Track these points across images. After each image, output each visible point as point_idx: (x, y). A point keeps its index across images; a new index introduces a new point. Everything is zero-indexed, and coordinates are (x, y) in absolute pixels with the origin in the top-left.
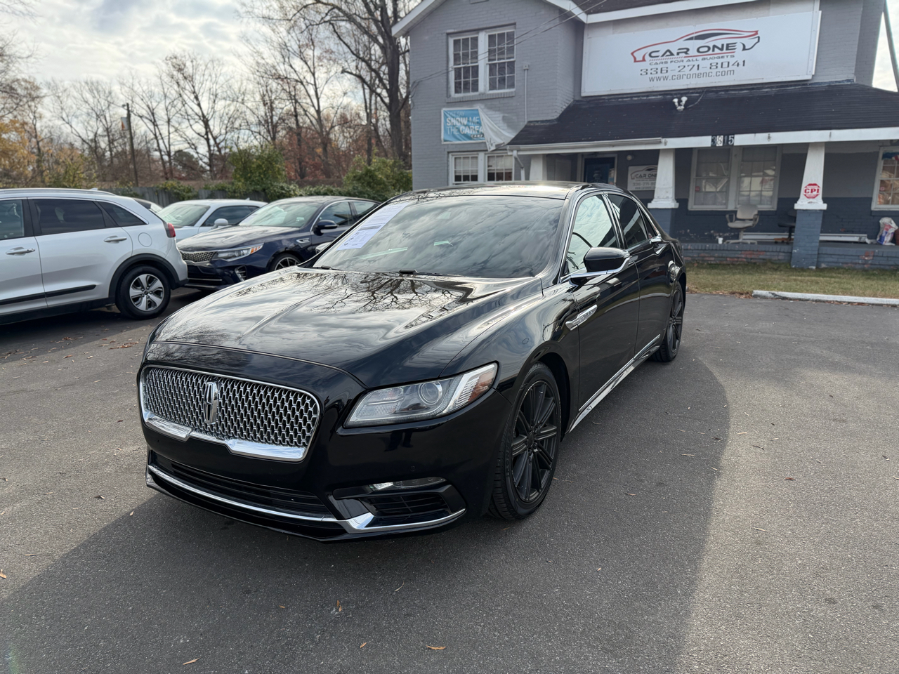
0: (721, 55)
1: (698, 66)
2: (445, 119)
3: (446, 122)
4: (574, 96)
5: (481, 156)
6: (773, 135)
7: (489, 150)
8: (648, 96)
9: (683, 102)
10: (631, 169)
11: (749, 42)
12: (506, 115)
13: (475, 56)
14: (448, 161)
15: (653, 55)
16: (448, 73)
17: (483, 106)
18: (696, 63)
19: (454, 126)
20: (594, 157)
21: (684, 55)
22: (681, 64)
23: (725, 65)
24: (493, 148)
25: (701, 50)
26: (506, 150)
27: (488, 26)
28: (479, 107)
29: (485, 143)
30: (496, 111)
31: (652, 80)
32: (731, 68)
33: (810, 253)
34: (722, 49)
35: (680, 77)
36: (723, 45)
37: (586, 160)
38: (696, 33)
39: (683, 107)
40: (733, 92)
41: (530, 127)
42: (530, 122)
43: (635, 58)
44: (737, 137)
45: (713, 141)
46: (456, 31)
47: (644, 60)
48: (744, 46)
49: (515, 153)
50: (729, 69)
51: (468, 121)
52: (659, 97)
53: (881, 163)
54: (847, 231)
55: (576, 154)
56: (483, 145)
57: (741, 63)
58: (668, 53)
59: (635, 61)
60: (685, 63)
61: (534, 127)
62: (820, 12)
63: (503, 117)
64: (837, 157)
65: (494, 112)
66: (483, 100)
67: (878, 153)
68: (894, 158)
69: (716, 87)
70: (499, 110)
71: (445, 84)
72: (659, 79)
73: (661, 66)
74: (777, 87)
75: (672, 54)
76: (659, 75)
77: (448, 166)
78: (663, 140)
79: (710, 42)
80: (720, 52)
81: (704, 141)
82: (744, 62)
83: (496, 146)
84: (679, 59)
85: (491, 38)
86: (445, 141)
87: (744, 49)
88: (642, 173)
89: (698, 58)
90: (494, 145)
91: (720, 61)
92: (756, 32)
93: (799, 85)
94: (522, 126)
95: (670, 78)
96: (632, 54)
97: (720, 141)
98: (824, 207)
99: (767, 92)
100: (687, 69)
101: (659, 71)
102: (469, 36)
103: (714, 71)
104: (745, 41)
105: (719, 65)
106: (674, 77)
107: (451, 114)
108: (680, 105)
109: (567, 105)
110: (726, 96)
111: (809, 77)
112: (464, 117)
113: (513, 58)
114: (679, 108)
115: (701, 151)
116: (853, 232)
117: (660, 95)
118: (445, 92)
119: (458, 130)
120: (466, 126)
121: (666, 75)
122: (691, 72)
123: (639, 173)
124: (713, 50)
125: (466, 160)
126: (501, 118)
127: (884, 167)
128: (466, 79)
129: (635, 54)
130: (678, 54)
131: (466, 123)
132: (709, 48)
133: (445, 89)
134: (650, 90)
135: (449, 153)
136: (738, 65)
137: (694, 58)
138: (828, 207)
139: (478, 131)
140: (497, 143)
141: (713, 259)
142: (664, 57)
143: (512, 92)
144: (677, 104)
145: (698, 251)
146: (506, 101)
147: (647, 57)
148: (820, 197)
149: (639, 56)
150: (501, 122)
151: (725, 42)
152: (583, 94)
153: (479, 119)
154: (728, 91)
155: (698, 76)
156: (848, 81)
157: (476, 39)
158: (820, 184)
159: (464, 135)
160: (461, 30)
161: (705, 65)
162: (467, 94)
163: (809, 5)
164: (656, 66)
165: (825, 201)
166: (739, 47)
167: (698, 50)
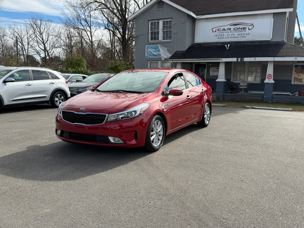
0: (241, 31)
1: (234, 34)
3: (147, 50)
4: (192, 43)
5: (159, 62)
6: (256, 58)
7: (162, 60)
8: (217, 44)
9: (229, 46)
10: (211, 68)
11: (250, 27)
12: (168, 49)
13: (158, 28)
14: (148, 63)
15: (219, 30)
16: (148, 34)
17: (160, 45)
18: (233, 33)
19: (150, 51)
20: (199, 64)
21: (229, 30)
23: (243, 34)
24: (163, 60)
25: (235, 29)
26: (168, 60)
27: (163, 18)
28: (159, 45)
29: (161, 58)
30: (165, 47)
31: (218, 38)
32: (245, 35)
33: (269, 97)
34: (242, 29)
35: (228, 38)
36: (242, 28)
37: (196, 65)
38: (233, 23)
39: (228, 48)
40: (246, 43)
41: (176, 53)
42: (176, 51)
44: (245, 58)
45: (237, 59)
46: (152, 19)
47: (216, 31)
48: (249, 28)
49: (171, 61)
50: (244, 36)
51: (155, 50)
52: (221, 44)
53: (294, 69)
54: (284, 91)
55: (192, 63)
57: (248, 34)
58: (224, 30)
59: (213, 32)
60: (230, 33)
61: (178, 53)
62: (273, 19)
63: (167, 49)
64: (277, 66)
65: (164, 48)
66: (160, 43)
67: (293, 65)
68: (298, 67)
69: (240, 42)
70: (166, 47)
71: (147, 37)
72: (221, 38)
73: (222, 34)
74: (260, 42)
75: (225, 30)
77: (147, 65)
78: (221, 59)
79: (238, 27)
80: (241, 30)
81: (235, 60)
82: (249, 33)
83: (165, 59)
84: (228, 32)
85: (164, 22)
86: (147, 56)
87: (249, 29)
88: (215, 70)
90: (164, 58)
91: (241, 33)
92: (253, 24)
93: (267, 42)
94: (174, 52)
96: (212, 29)
97: (239, 60)
98: (274, 82)
99: (256, 44)
100: (230, 35)
103: (239, 36)
104: (249, 27)
105: (241, 34)
106: (226, 38)
107: (149, 47)
108: (227, 47)
109: (189, 46)
110: (243, 45)
111: (270, 40)
112: (153, 48)
113: (171, 29)
114: (227, 48)
115: (235, 62)
116: (286, 91)
117: (221, 43)
118: (147, 40)
119: (152, 53)
120: (154, 52)
121: (223, 37)
122: (232, 36)
124: (239, 29)
125: (154, 63)
126: (166, 50)
128: (155, 36)
129: (213, 29)
130: (227, 30)
131: (154, 51)
132: (237, 29)
133: (147, 39)
134: (218, 42)
135: (148, 60)
136: (247, 35)
137: (233, 32)
139: (158, 54)
141: (238, 99)
142: (223, 31)
143: (170, 41)
144: (226, 47)
145: (233, 96)
146: (168, 44)
147: (217, 31)
149: (214, 30)
150: (167, 51)
151: (243, 27)
152: (195, 42)
153: (159, 49)
154: (244, 43)
155: (234, 37)
156: (283, 41)
157: (158, 23)
158: (272, 74)
159: (154, 55)
160: (153, 19)
161: (236, 34)
162: (155, 41)
163: (269, 16)
164: (220, 34)
165: (274, 80)
166: (247, 29)
167: (234, 29)
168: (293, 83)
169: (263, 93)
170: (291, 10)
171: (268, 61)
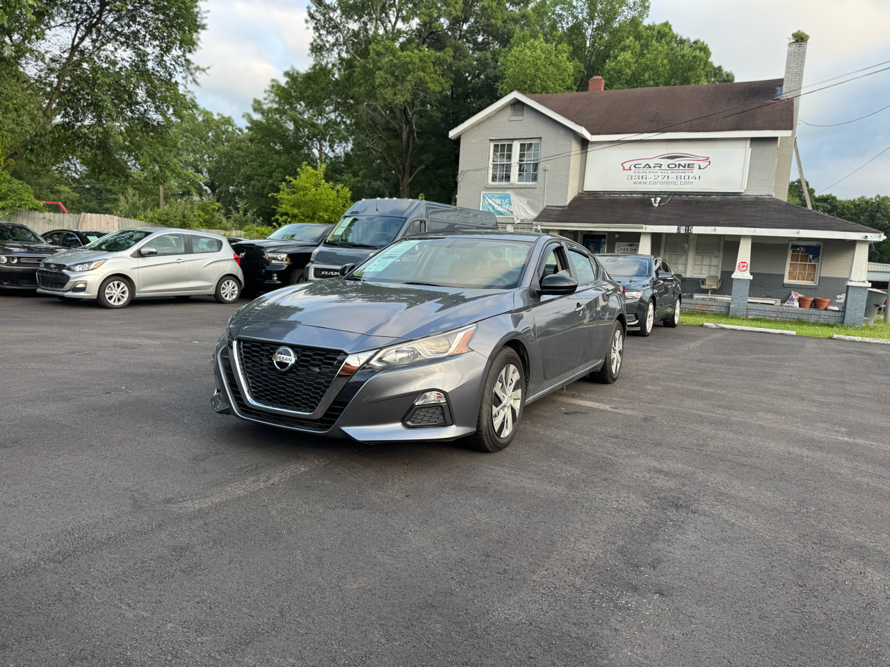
0: (684, 171)
1: (668, 177)
2: (484, 200)
4: (578, 190)
5: (509, 227)
6: (717, 228)
7: (515, 223)
8: (631, 194)
9: (658, 201)
10: (619, 244)
12: (530, 200)
13: (509, 157)
15: (637, 166)
16: (488, 168)
17: (513, 193)
18: (667, 175)
19: (490, 204)
20: (590, 233)
21: (658, 168)
22: (656, 174)
23: (687, 178)
24: (518, 222)
25: (670, 166)
26: (531, 224)
27: (521, 137)
28: (509, 192)
29: (514, 219)
30: (523, 197)
31: (635, 183)
32: (690, 180)
33: (741, 309)
34: (685, 167)
35: (655, 183)
36: (685, 164)
37: (584, 235)
38: (668, 154)
39: (657, 205)
40: (692, 196)
41: (548, 210)
42: (547, 206)
43: (624, 167)
44: (694, 227)
45: (678, 229)
46: (496, 138)
47: (630, 169)
48: (700, 166)
49: (539, 227)
51: (501, 202)
52: (640, 196)
53: (790, 252)
54: (768, 297)
55: (577, 231)
56: (511, 219)
57: (698, 178)
58: (647, 166)
59: (624, 169)
60: (659, 174)
61: (551, 210)
62: (750, 149)
63: (528, 201)
64: (760, 246)
65: (521, 198)
66: (513, 188)
67: (788, 244)
68: (798, 249)
69: (680, 192)
70: (525, 197)
71: (485, 175)
72: (640, 183)
73: (642, 174)
74: (722, 195)
75: (650, 167)
76: (641, 180)
78: (644, 226)
79: (676, 161)
80: (683, 168)
81: (673, 229)
83: (521, 220)
85: (522, 146)
87: (700, 168)
89: (668, 171)
90: (519, 219)
91: (683, 175)
92: (708, 158)
93: (735, 196)
94: (541, 209)
95: (648, 183)
96: (622, 164)
97: (683, 229)
98: (751, 277)
100: (660, 179)
101: (640, 178)
102: (506, 143)
103: (679, 181)
104: (700, 163)
105: (683, 178)
106: (651, 183)
107: (488, 195)
108: (655, 203)
109: (574, 197)
110: (687, 199)
111: (743, 191)
112: (499, 198)
113: (538, 160)
114: (654, 205)
115: (668, 235)
116: (772, 297)
117: (641, 194)
118: (485, 180)
119: (494, 208)
120: (499, 205)
121: (646, 181)
122: (663, 181)
123: (623, 248)
124: (679, 167)
126: (526, 202)
127: (792, 255)
128: (501, 172)
129: (624, 165)
130: (654, 167)
131: (499, 203)
132: (676, 165)
133: (485, 178)
134: (633, 190)
136: (695, 179)
137: (666, 171)
138: (753, 278)
139: (508, 210)
140: (522, 218)
142: (645, 168)
143: (535, 184)
144: (653, 202)
146: (531, 190)
147: (632, 167)
148: (748, 270)
149: (627, 166)
150: (527, 204)
151: (687, 162)
152: (585, 190)
153: (510, 201)
154: (688, 194)
155: (668, 183)
156: (769, 195)
157: (510, 146)
158: (748, 262)
159: (497, 211)
160: (500, 138)
161: (673, 176)
162: (501, 183)
163: (742, 144)
164: (639, 174)
165: (751, 274)
166: (696, 167)
167: (668, 166)
168: (786, 281)
169: (730, 299)
170: (787, 133)
171: (741, 236)
